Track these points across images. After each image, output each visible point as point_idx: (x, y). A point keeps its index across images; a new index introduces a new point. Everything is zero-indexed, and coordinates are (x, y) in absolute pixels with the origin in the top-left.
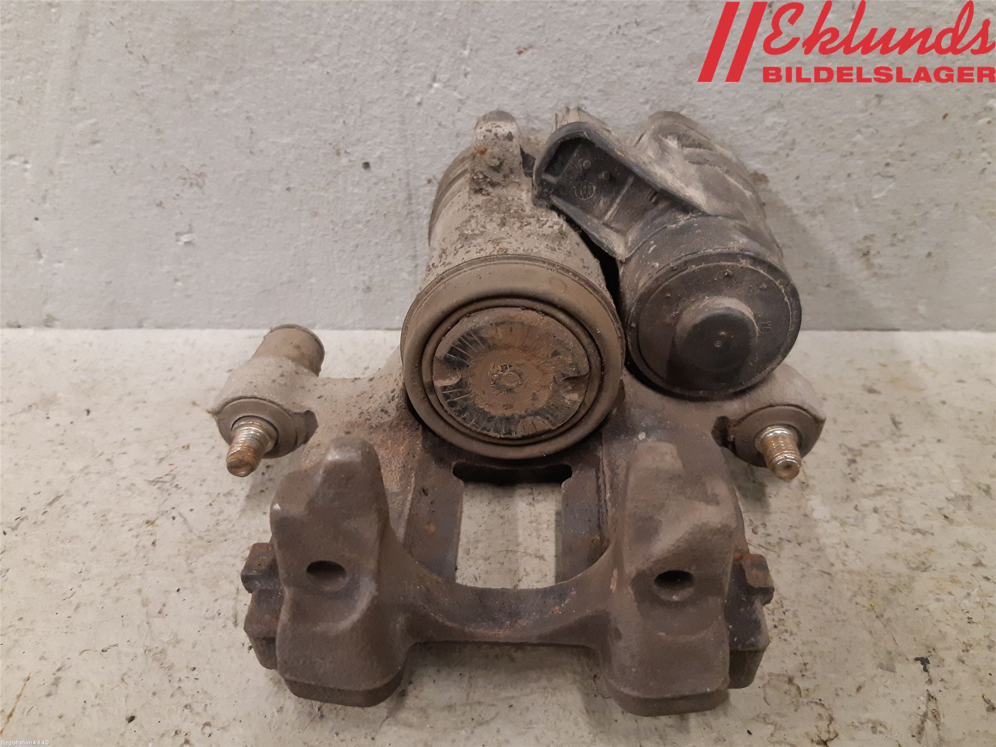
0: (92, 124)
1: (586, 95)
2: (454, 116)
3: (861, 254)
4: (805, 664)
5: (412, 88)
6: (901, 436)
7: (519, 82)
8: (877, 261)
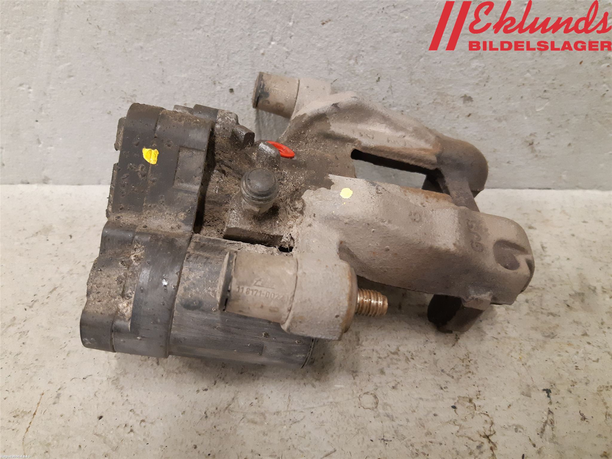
0: (68, 66)
1: (363, 49)
2: (283, 61)
3: (528, 144)
4: (479, 391)
5: (259, 45)
6: (546, 256)
7: (323, 41)
8: (537, 148)
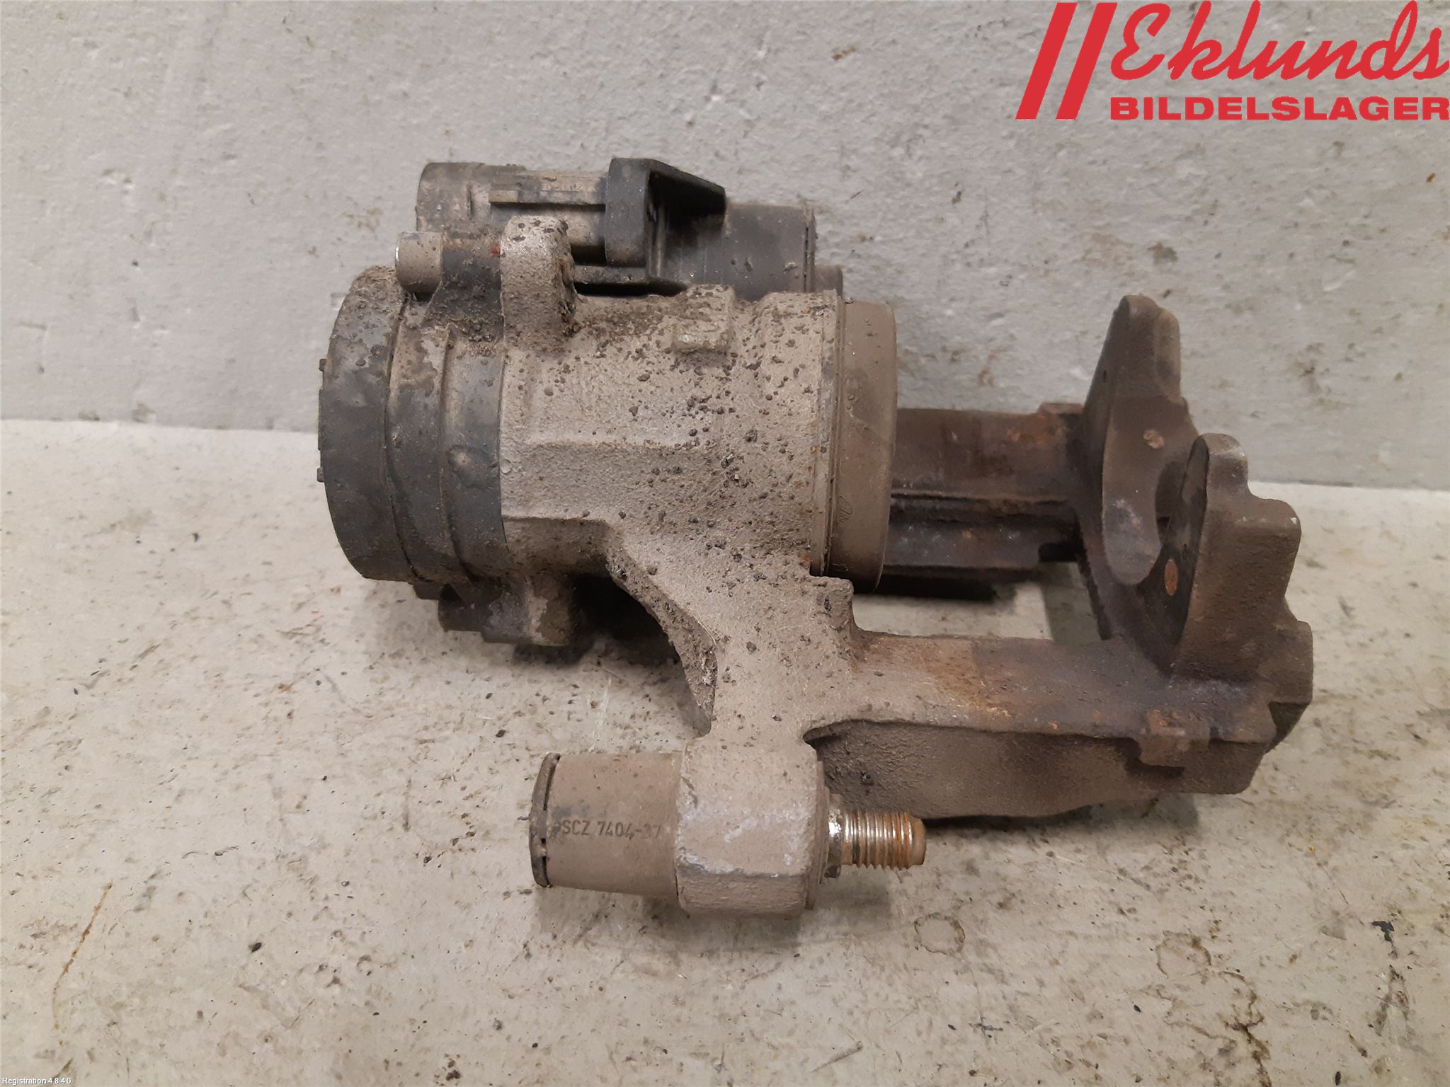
0: (226, 131)
1: (927, 121)
2: (737, 143)
3: (1302, 371)
4: (1216, 922)
5: (682, 101)
6: (1353, 626)
7: (833, 99)
8: (1324, 382)
